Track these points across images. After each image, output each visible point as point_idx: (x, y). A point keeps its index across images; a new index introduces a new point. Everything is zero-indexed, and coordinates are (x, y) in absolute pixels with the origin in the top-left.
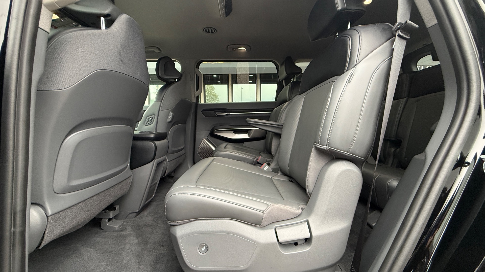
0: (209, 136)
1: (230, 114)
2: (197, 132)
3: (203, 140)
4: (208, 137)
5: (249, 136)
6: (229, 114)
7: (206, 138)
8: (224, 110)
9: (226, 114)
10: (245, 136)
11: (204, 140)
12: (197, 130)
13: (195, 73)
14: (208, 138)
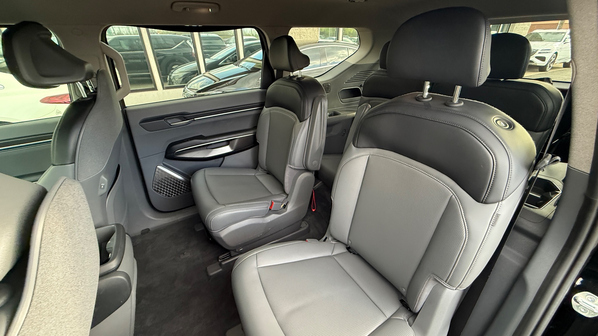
0: (167, 160)
1: (195, 119)
2: (142, 161)
3: (157, 170)
4: (163, 161)
5: (231, 147)
6: (193, 119)
7: (162, 165)
8: (183, 116)
9: (188, 121)
10: (227, 149)
11: (159, 169)
12: (140, 157)
13: (103, 53)
14: (164, 163)
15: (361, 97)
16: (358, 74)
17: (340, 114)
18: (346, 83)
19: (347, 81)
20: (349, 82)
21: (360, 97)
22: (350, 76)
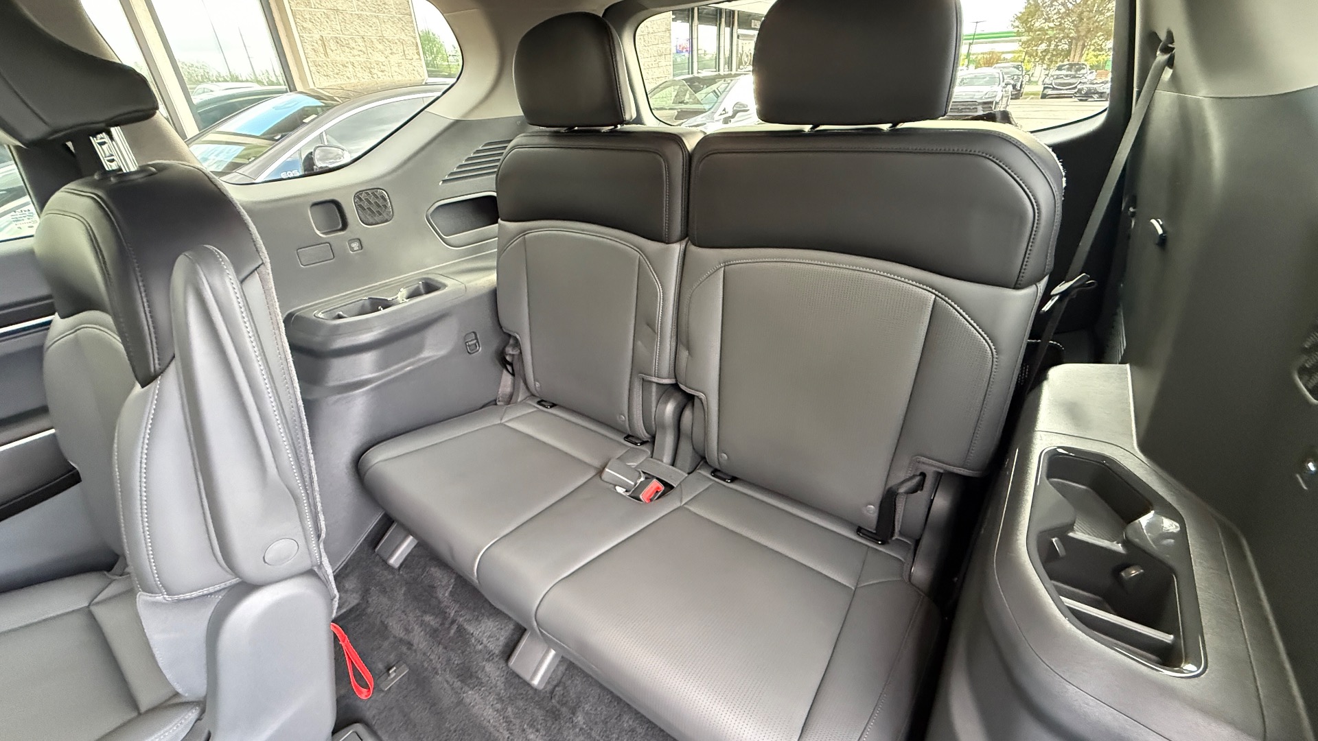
15: (500, 225)
16: (478, 151)
17: (445, 286)
18: (445, 184)
19: (446, 178)
20: (454, 178)
21: (497, 225)
22: (453, 160)
